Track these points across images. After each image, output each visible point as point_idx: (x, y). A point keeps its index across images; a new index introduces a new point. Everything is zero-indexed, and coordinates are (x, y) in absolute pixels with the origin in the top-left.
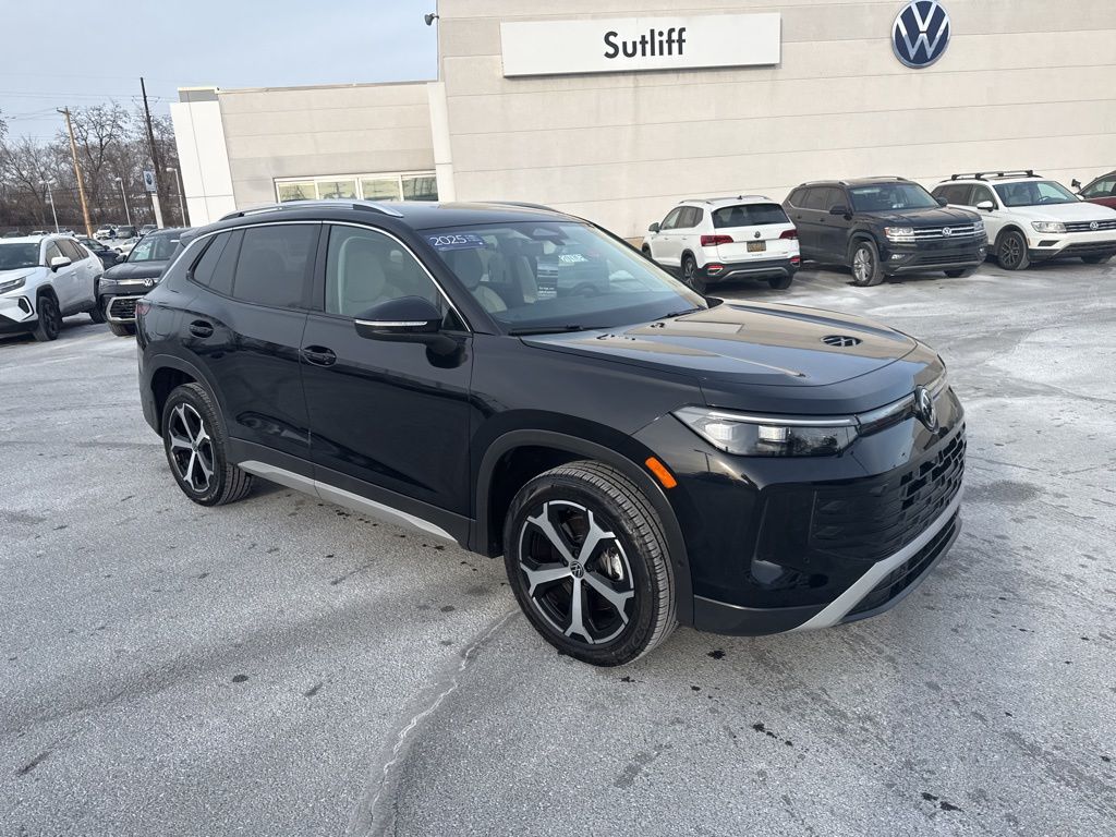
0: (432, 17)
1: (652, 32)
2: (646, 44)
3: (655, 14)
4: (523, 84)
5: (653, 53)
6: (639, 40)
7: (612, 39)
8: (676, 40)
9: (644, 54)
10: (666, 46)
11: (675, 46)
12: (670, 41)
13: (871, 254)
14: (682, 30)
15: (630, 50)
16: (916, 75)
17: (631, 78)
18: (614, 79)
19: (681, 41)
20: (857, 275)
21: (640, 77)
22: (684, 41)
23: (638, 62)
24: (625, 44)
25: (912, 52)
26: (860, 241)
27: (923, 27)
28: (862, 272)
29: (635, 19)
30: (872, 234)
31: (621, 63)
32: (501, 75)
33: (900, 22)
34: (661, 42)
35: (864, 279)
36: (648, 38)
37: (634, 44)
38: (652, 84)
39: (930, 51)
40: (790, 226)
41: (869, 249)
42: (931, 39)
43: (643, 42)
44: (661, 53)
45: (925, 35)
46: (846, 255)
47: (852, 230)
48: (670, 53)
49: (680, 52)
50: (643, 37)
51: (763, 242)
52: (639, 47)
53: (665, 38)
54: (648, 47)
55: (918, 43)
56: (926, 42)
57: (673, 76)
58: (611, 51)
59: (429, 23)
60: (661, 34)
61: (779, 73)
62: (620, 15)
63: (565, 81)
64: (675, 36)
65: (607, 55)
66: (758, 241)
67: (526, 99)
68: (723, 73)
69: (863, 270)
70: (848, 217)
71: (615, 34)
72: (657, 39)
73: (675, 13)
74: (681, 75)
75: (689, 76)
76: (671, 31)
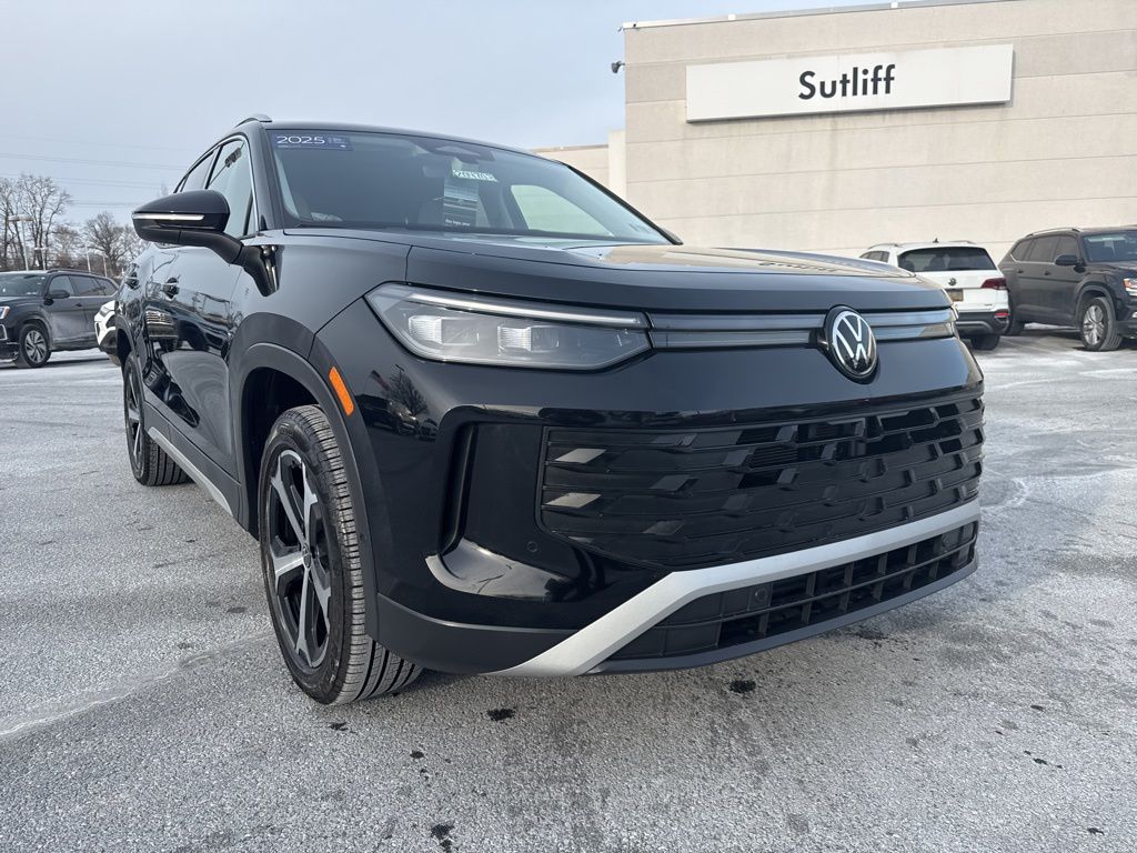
0: (618, 65)
1: (855, 70)
2: (847, 83)
3: (860, 51)
4: (707, 128)
5: (855, 93)
6: (839, 79)
7: (808, 79)
8: (883, 78)
9: (844, 94)
10: (870, 85)
11: (882, 85)
12: (876, 80)
13: (1105, 312)
14: (891, 67)
15: (828, 90)
17: (828, 122)
18: (809, 121)
19: (889, 79)
20: (1087, 338)
21: (841, 121)
22: (893, 79)
23: (837, 103)
24: (823, 84)
26: (1092, 296)
28: (1093, 336)
29: (835, 57)
30: (1108, 289)
31: (818, 104)
32: (683, 120)
34: (865, 81)
35: (1096, 342)
36: (850, 77)
37: (834, 83)
38: (852, 127)
40: (997, 274)
41: (1101, 305)
43: (845, 81)
44: (865, 92)
46: (1074, 314)
47: (1082, 283)
48: (875, 92)
49: (888, 91)
50: (845, 76)
51: (960, 290)
52: (839, 87)
53: (870, 76)
54: (850, 87)
57: (877, 119)
58: (807, 91)
59: (615, 70)
60: (865, 72)
61: (1011, 113)
62: (819, 53)
63: (754, 125)
64: (882, 74)
65: (802, 96)
66: (954, 290)
67: (708, 145)
68: (938, 113)
69: (1095, 332)
70: (1080, 268)
71: (812, 74)
72: (861, 77)
73: (884, 49)
74: (887, 116)
75: (897, 119)
76: (878, 68)
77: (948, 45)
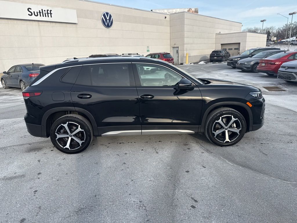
2: (40, 13)
3: (42, 5)
6: (38, 12)
8: (49, 13)
9: (40, 16)
10: (47, 14)
11: (49, 15)
12: (48, 13)
15: (36, 14)
16: (107, 30)
17: (37, 23)
18: (31, 22)
19: (51, 14)
21: (40, 23)
23: (38, 18)
25: (106, 24)
27: (108, 18)
29: (36, 5)
31: (33, 17)
33: (103, 16)
36: (41, 11)
38: (43, 25)
39: (110, 24)
42: (110, 21)
43: (40, 12)
44: (46, 16)
45: (108, 20)
48: (48, 17)
49: (51, 17)
50: (40, 11)
52: (39, 14)
53: (46, 12)
55: (107, 22)
56: (109, 22)
57: (49, 23)
58: (30, 14)
60: (45, 11)
61: (77, 26)
62: (31, 3)
64: (49, 12)
68: (63, 24)
72: (44, 12)
73: (48, 5)
74: (52, 23)
75: (54, 24)
76: (48, 10)
77: (62, 7)
